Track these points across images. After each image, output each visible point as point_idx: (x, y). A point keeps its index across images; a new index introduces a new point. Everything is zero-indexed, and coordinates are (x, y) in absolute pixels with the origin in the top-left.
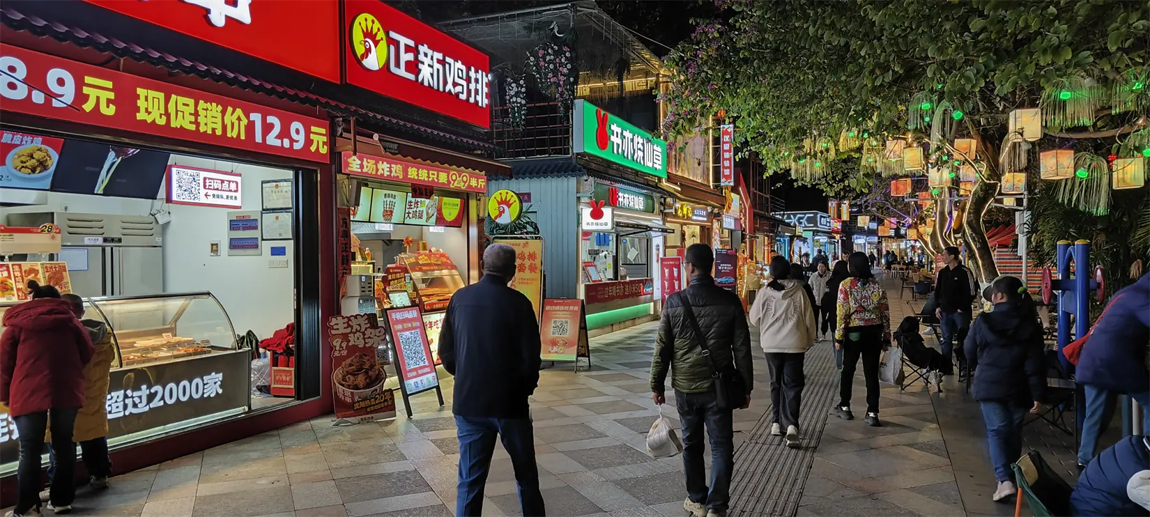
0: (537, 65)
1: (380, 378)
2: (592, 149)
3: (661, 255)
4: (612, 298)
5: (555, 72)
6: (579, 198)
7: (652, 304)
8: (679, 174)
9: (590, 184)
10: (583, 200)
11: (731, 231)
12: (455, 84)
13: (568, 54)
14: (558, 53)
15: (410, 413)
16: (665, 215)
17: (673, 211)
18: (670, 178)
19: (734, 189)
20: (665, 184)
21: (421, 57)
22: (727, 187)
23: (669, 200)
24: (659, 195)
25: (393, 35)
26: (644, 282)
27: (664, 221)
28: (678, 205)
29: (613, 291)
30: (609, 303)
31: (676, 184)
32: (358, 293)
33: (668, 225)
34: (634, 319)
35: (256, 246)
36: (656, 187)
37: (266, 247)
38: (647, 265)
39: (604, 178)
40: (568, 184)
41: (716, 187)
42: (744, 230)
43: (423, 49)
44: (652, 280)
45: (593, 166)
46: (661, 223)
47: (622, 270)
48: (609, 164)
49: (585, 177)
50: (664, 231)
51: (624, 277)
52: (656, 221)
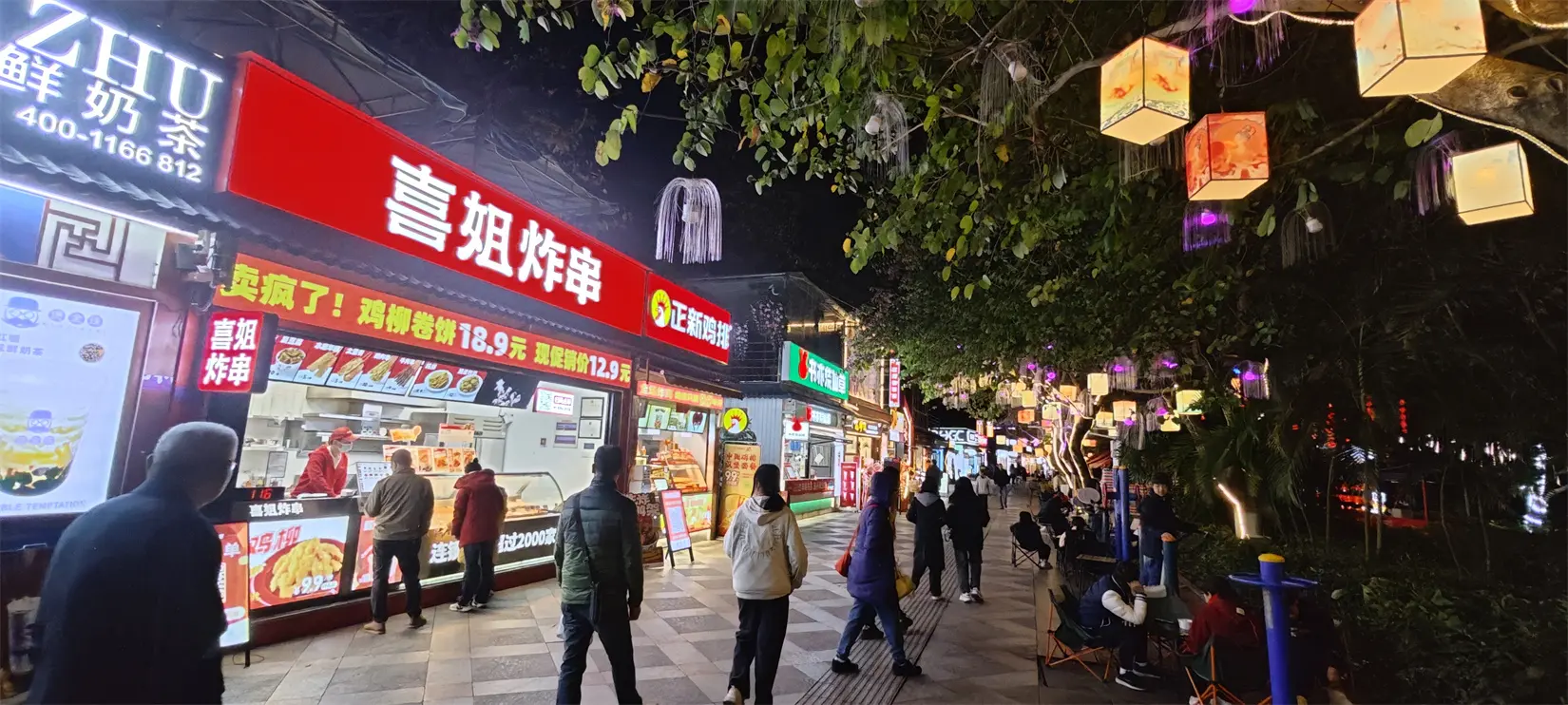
0: (757, 314)
1: (654, 539)
2: (797, 379)
3: (842, 461)
4: (803, 492)
5: (771, 320)
6: (783, 414)
7: (833, 499)
8: (857, 396)
9: (792, 405)
10: (786, 416)
11: (896, 443)
12: (708, 334)
13: (781, 309)
14: (773, 308)
15: (673, 565)
16: (845, 429)
17: (851, 426)
18: (851, 400)
19: (900, 410)
20: (846, 405)
21: (690, 317)
22: (893, 408)
23: (849, 417)
24: (841, 413)
25: (675, 303)
26: (827, 481)
27: (845, 434)
28: (856, 421)
29: (805, 487)
30: (802, 497)
31: (854, 404)
32: (641, 478)
33: (848, 438)
34: (819, 510)
35: (574, 442)
36: (839, 407)
37: (581, 442)
38: (830, 469)
39: (801, 400)
40: (777, 403)
41: (885, 407)
42: (907, 442)
43: (692, 311)
44: (833, 480)
45: (795, 391)
46: (842, 435)
47: (812, 471)
48: (805, 389)
49: (789, 399)
50: (845, 441)
51: (813, 476)
52: (838, 433)
